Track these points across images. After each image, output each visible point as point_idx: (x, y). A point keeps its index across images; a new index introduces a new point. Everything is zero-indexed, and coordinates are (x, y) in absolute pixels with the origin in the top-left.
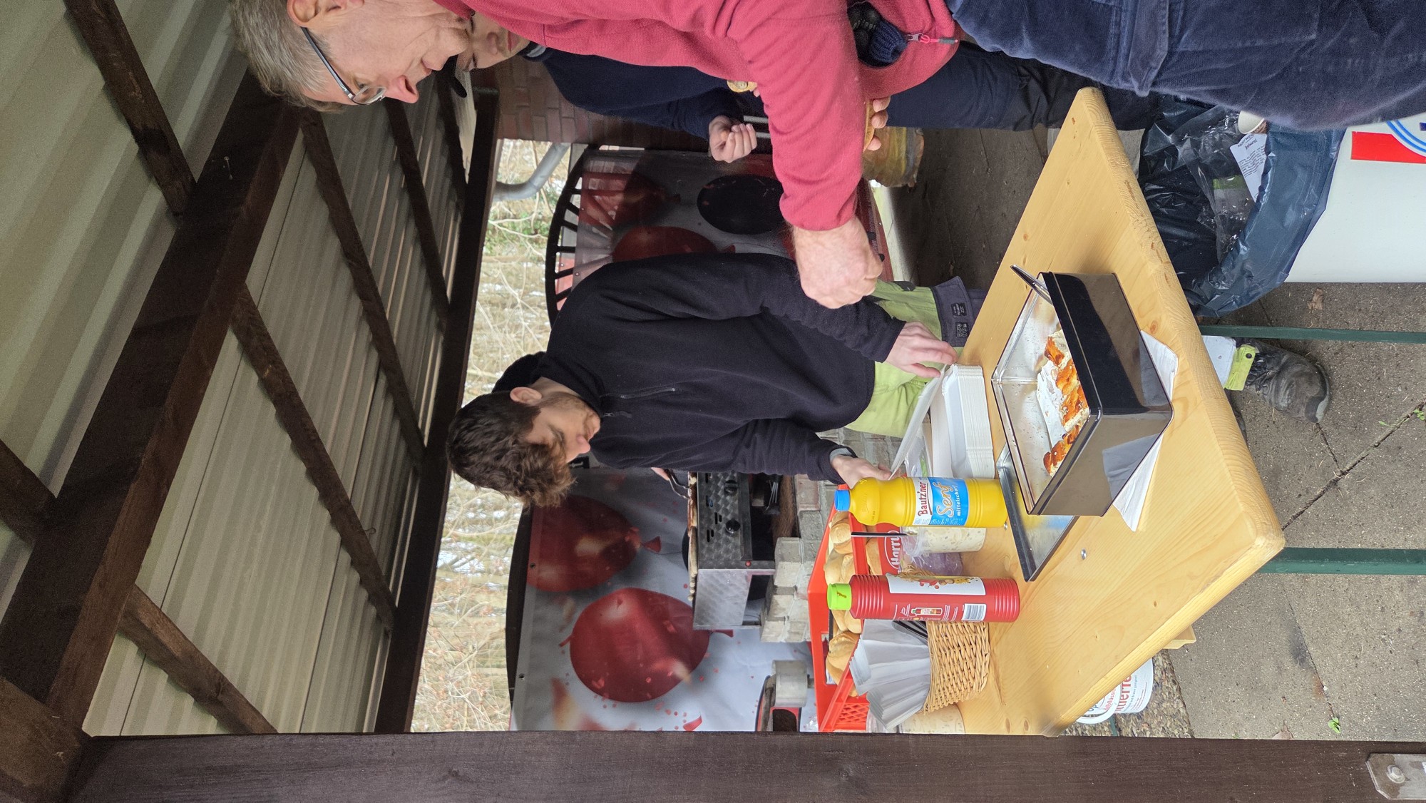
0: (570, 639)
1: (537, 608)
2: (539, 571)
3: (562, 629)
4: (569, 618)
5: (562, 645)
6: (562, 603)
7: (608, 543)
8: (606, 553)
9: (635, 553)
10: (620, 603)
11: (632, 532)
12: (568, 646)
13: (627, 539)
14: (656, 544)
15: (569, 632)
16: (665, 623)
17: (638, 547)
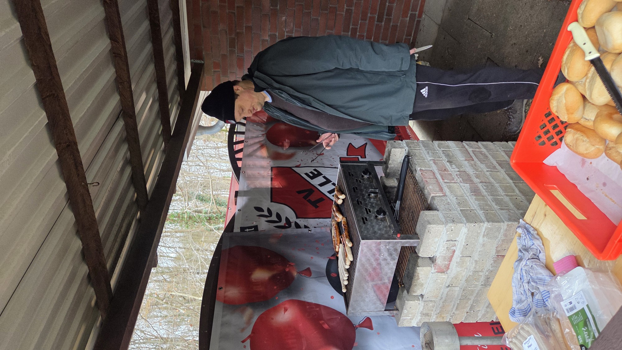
0: (249, 337)
1: (223, 316)
2: (225, 292)
3: (243, 330)
4: (248, 322)
5: (243, 342)
6: (243, 312)
7: (275, 272)
8: (273, 279)
9: (293, 278)
10: (286, 310)
11: (290, 265)
12: (248, 341)
13: (287, 270)
14: (308, 272)
15: (248, 332)
16: (321, 322)
17: (295, 274)
